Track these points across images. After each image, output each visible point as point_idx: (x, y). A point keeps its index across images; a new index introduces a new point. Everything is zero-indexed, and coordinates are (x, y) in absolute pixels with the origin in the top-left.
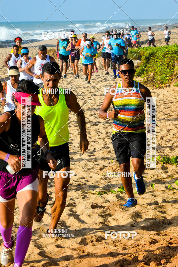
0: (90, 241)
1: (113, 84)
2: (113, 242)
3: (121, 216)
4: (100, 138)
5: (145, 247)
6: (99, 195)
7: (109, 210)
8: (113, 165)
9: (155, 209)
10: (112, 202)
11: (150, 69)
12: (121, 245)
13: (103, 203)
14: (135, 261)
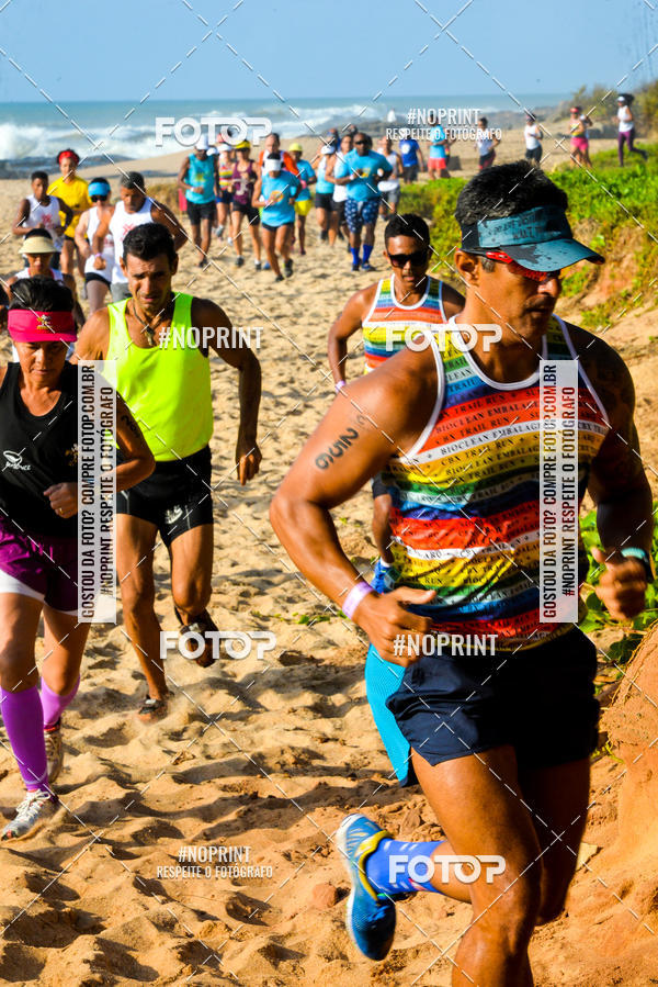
0: (278, 763)
2: (345, 767)
6: (304, 626)
8: (346, 533)
10: (343, 645)
12: (371, 775)
13: (315, 648)
14: (414, 825)
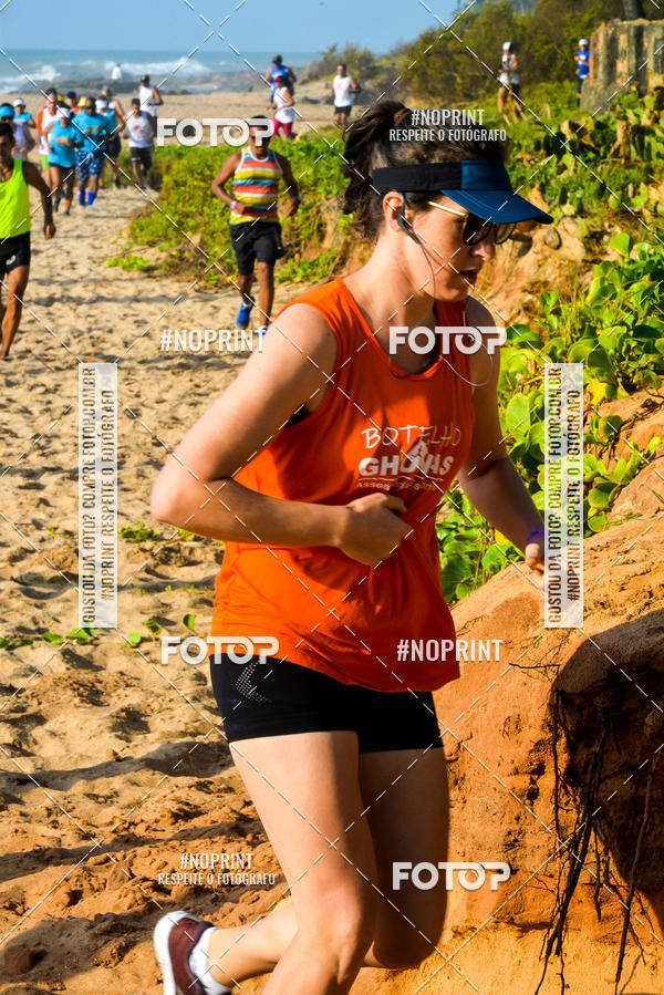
1: (63, 268)
2: (45, 813)
3: (76, 722)
4: (10, 455)
5: (155, 830)
6: (2, 651)
7: (35, 702)
8: (53, 545)
9: (195, 699)
10: (47, 673)
11: (191, 222)
12: (76, 822)
13: (15, 676)
14: (122, 879)
